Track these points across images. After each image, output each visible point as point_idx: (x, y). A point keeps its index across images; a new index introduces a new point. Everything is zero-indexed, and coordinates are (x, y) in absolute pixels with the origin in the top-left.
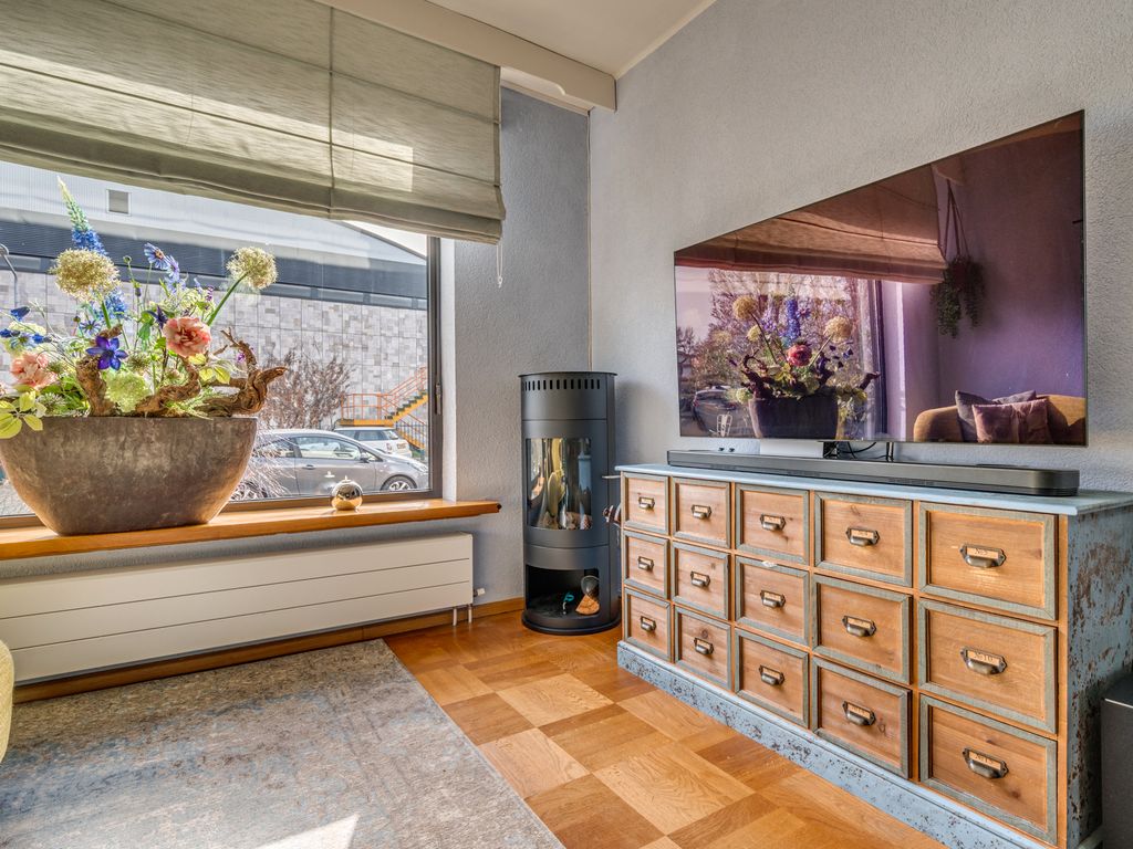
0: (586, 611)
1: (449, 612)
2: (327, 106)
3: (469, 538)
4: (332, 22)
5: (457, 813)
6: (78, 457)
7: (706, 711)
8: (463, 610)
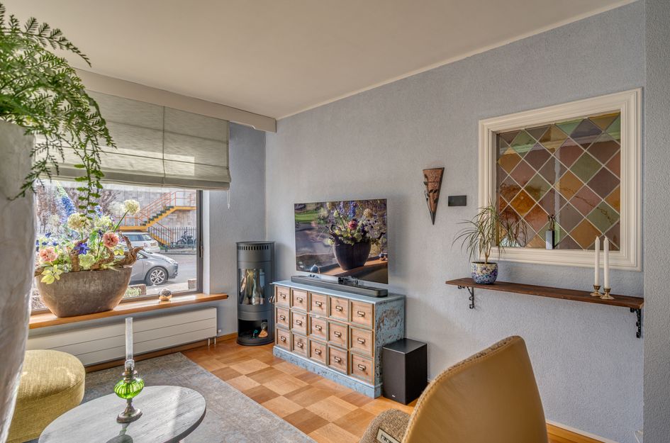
0: (262, 336)
1: (207, 340)
2: (162, 145)
3: (216, 309)
4: (164, 112)
5: (221, 397)
6: (69, 288)
7: (300, 366)
8: (212, 339)
